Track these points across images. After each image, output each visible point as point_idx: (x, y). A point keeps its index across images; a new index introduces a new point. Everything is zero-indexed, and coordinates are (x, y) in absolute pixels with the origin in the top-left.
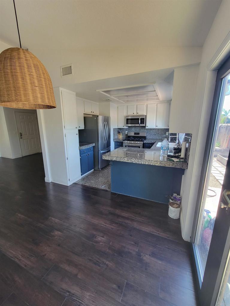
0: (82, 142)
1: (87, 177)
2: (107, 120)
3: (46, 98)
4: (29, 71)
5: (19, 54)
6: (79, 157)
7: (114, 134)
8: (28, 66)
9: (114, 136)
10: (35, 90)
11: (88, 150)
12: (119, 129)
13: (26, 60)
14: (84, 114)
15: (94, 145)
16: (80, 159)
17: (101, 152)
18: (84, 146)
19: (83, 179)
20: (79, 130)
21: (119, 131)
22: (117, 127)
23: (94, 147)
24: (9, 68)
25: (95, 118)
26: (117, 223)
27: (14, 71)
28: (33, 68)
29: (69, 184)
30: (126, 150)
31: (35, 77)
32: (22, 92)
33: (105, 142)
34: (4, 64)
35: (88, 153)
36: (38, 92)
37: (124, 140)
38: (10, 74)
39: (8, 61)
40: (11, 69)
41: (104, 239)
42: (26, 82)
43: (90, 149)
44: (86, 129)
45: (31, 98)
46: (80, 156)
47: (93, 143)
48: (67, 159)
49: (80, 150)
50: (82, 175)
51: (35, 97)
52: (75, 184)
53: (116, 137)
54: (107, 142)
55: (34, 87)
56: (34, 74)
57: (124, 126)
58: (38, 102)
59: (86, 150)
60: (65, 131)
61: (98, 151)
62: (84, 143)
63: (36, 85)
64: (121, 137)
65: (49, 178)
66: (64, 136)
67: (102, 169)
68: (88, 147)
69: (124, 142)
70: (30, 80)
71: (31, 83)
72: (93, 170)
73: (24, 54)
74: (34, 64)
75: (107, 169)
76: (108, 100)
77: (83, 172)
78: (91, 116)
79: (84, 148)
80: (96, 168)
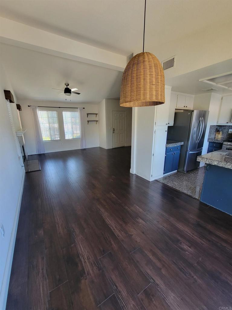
0: (170, 140)
1: (169, 177)
2: (203, 115)
3: (160, 95)
4: (150, 72)
5: (144, 58)
6: (164, 155)
7: (210, 132)
8: (150, 67)
9: (209, 136)
10: (152, 88)
11: (175, 148)
12: (219, 126)
13: (149, 61)
14: (176, 109)
15: (182, 143)
16: (165, 157)
17: (190, 152)
18: (172, 144)
19: (165, 178)
20: (168, 127)
21: (218, 129)
22: (216, 124)
23: (182, 146)
24: (135, 72)
25: (189, 114)
26: (209, 241)
27: (139, 74)
28: (153, 68)
29: (151, 179)
30: (225, 154)
31: (154, 76)
32: (142, 92)
33: (196, 142)
34: (132, 69)
35: (174, 152)
36: (154, 90)
37: (224, 141)
38: (135, 77)
39: (135, 66)
40: (137, 73)
41: (191, 249)
42: (147, 82)
43: (177, 147)
44: (175, 125)
45: (148, 96)
46: (166, 154)
47: (181, 141)
48: (153, 155)
49: (166, 148)
50: (164, 174)
51: (151, 95)
52: (156, 181)
53: (213, 136)
54: (200, 141)
55: (152, 85)
56: (154, 73)
57: (227, 123)
58: (153, 99)
59: (172, 148)
60: (155, 128)
61: (187, 151)
62: (171, 141)
63: (154, 83)
64: (220, 137)
65: (134, 170)
66: (154, 132)
67: (188, 172)
68: (176, 146)
69: (225, 143)
70: (150, 79)
71: (150, 83)
72: (176, 171)
73: (148, 57)
74: (155, 64)
75: (195, 174)
76: (211, 90)
77: (165, 171)
78: (182, 111)
79: (171, 145)
80: (180, 170)
